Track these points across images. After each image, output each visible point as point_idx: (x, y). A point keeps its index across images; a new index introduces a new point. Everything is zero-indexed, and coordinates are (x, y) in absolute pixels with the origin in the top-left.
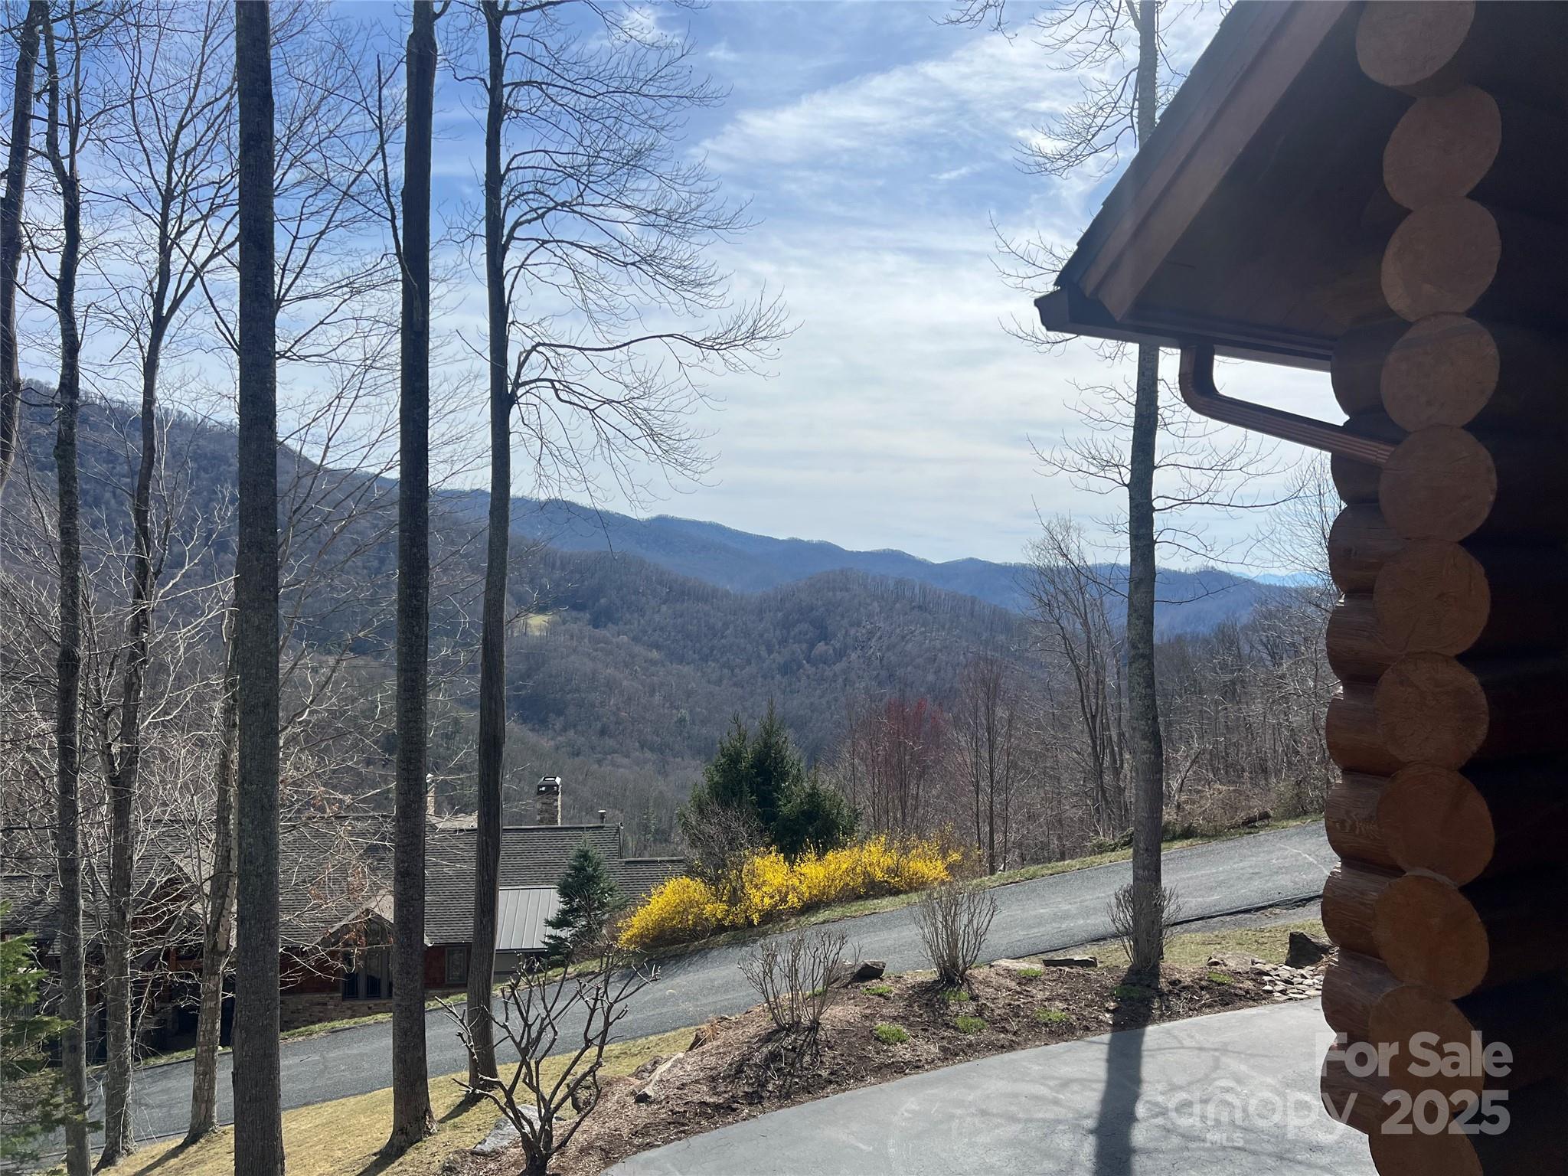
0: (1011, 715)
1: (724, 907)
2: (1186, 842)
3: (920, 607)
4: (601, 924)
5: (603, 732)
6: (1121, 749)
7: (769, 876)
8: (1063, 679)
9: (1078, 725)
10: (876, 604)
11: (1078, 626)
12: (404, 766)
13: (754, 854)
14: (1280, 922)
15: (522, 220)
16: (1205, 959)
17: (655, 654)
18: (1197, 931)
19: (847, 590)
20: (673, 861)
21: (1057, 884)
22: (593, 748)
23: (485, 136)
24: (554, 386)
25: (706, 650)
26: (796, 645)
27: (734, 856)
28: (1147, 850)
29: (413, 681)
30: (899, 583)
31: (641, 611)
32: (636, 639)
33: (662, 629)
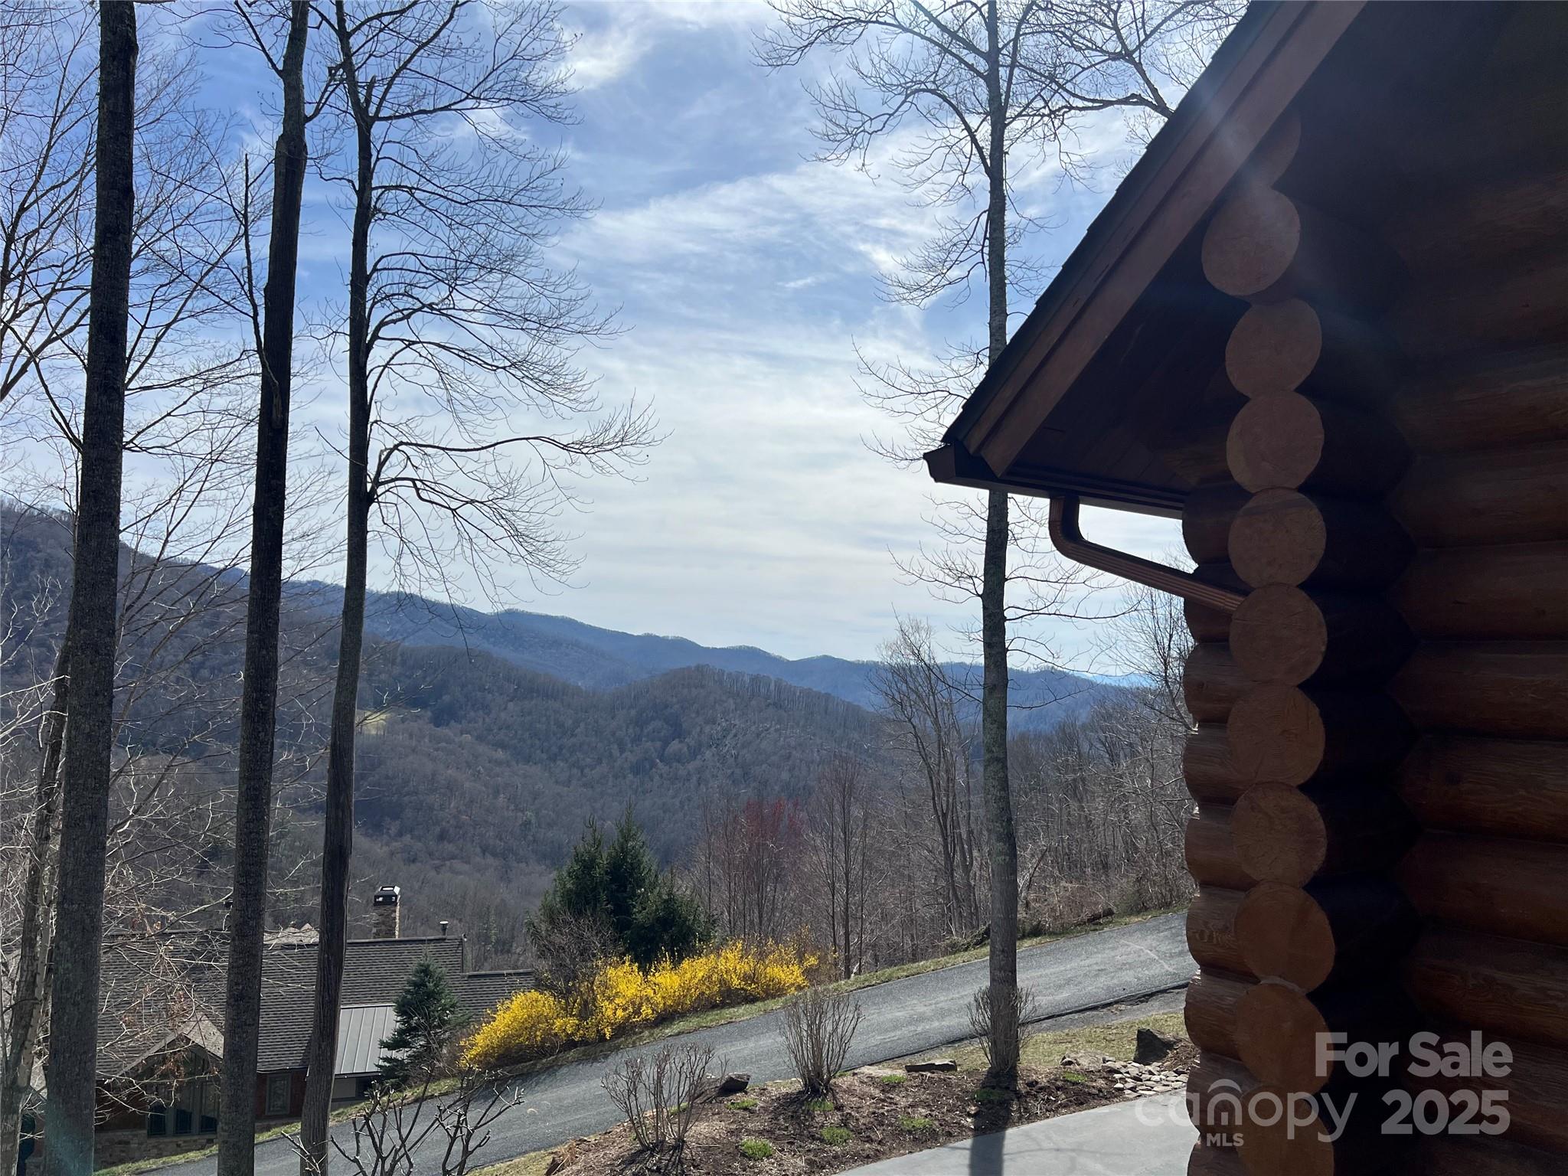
0: (866, 814)
1: (573, 1021)
2: (1035, 940)
3: (775, 704)
4: (441, 1043)
5: (442, 837)
6: (970, 847)
7: (622, 987)
8: (916, 778)
9: (929, 820)
10: (731, 701)
11: (929, 723)
12: (243, 880)
13: (606, 964)
14: (1125, 1019)
15: (387, 320)
16: (1057, 1059)
17: (500, 754)
18: (1048, 1029)
19: (703, 687)
20: (519, 974)
21: (912, 985)
22: (431, 854)
23: (352, 236)
24: (415, 486)
25: (554, 749)
26: (649, 743)
27: (586, 967)
28: (1003, 951)
29: (255, 789)
30: (755, 679)
31: (486, 708)
32: (480, 738)
33: (508, 727)
